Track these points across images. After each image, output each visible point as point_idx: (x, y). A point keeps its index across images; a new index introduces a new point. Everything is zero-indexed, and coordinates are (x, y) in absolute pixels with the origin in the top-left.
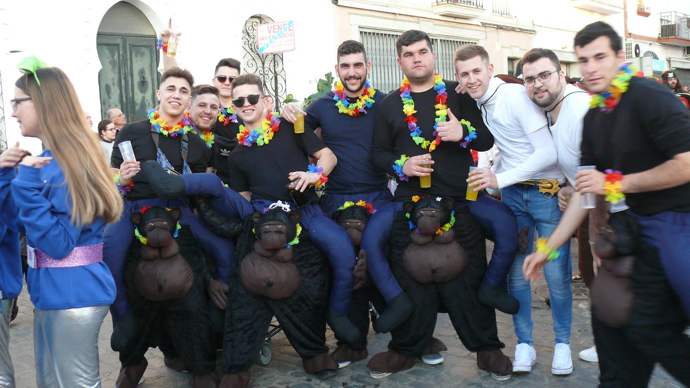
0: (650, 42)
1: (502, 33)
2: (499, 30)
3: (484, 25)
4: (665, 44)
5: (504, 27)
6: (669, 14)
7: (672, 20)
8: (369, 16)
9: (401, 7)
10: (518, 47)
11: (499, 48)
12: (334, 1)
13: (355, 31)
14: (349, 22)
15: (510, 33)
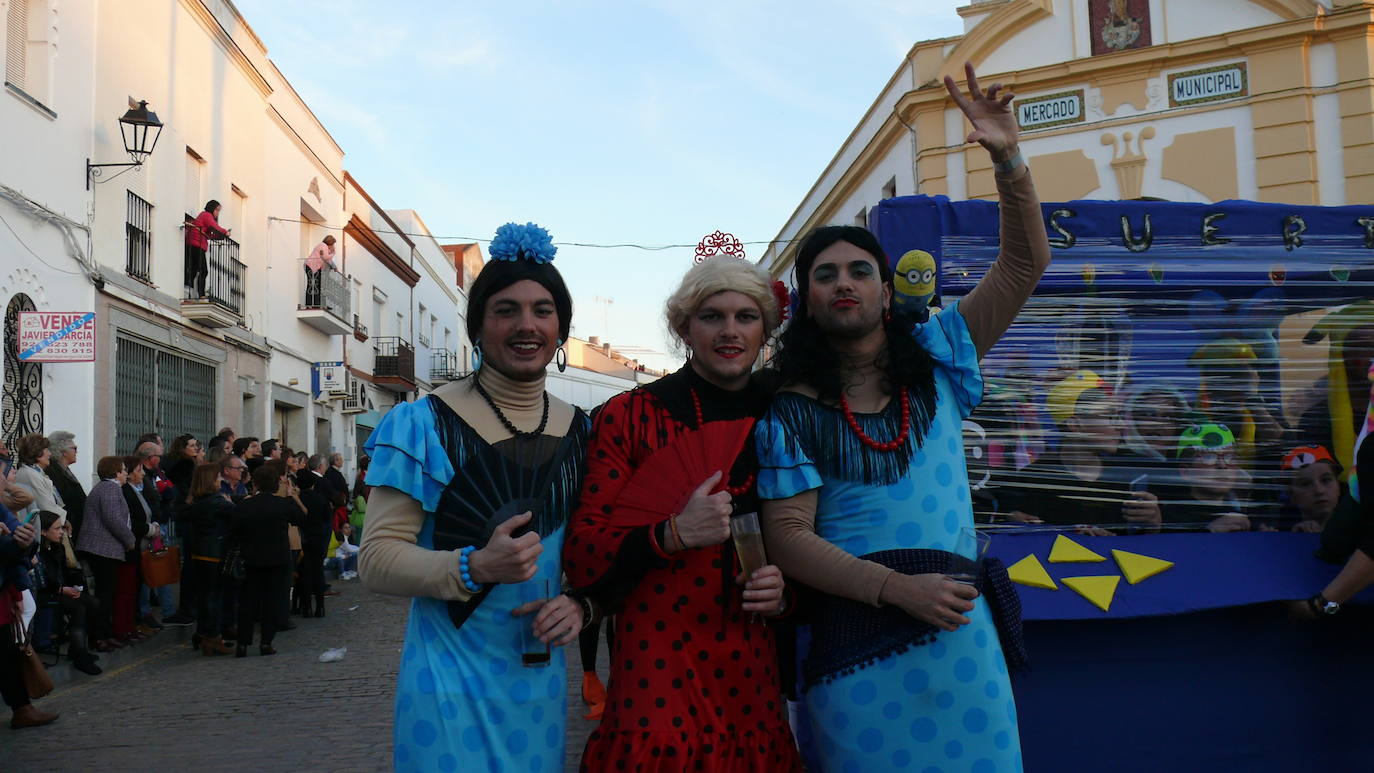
0: (367, 382)
1: (239, 354)
2: (239, 350)
3: (228, 341)
4: (382, 387)
5: (243, 346)
6: (387, 340)
7: (387, 351)
8: (127, 312)
9: (157, 303)
10: (253, 378)
11: (236, 380)
12: (99, 284)
13: (114, 334)
14: (109, 320)
15: (246, 356)
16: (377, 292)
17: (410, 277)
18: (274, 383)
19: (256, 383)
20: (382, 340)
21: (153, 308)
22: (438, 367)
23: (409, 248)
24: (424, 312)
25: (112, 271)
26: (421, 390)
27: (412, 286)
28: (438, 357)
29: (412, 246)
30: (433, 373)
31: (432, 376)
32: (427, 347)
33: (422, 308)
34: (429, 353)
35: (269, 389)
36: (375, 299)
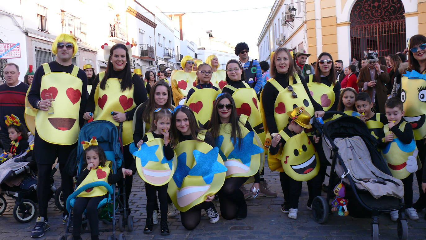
0: (137, 59)
1: (85, 52)
2: (84, 51)
4: (143, 60)
5: (86, 50)
6: (145, 45)
7: (145, 49)
8: (39, 42)
9: (50, 38)
10: (91, 60)
11: (84, 60)
12: (27, 34)
13: (34, 49)
14: (32, 44)
15: (88, 53)
16: (141, 31)
17: (154, 25)
18: (99, 61)
19: (92, 61)
20: (144, 45)
21: (48, 40)
22: (166, 53)
23: (153, 16)
24: (160, 36)
25: (31, 29)
26: (159, 60)
27: (155, 28)
28: (166, 50)
29: (154, 15)
30: (164, 55)
31: (164, 56)
32: (162, 47)
33: (159, 34)
34: (163, 48)
35: (97, 63)
36: (140, 32)
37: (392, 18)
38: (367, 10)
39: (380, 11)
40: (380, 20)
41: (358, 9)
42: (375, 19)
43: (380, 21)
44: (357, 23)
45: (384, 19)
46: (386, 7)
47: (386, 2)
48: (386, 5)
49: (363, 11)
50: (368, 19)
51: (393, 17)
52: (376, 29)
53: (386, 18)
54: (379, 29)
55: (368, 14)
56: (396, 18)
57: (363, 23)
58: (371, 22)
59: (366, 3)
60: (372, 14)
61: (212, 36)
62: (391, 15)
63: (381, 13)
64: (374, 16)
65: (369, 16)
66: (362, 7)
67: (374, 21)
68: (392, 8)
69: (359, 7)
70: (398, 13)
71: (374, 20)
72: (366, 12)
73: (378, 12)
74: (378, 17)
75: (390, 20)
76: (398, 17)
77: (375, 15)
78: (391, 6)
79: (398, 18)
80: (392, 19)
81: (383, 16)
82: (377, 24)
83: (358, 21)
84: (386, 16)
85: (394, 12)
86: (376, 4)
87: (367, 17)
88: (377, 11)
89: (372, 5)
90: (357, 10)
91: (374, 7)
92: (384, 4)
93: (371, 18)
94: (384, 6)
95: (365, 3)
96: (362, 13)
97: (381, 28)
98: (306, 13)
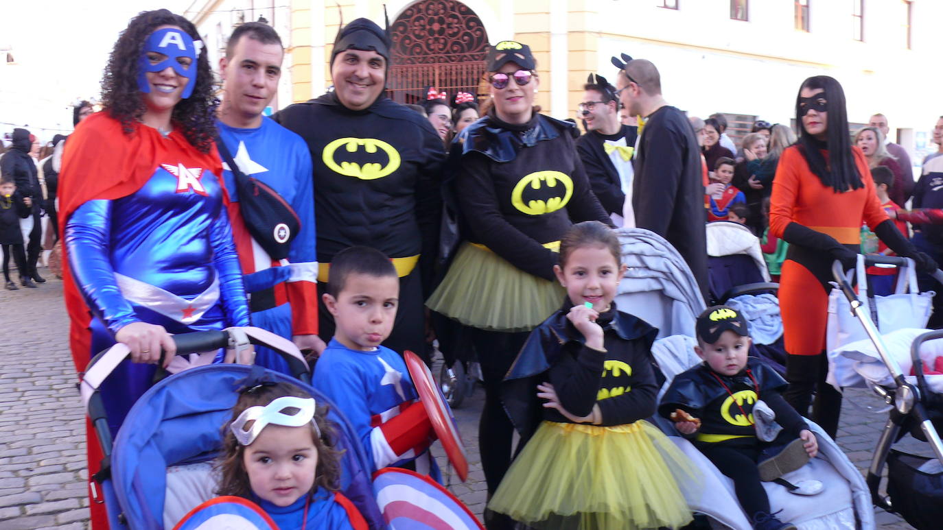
37: (465, 56)
38: (418, 37)
39: (442, 41)
40: (442, 57)
41: (402, 32)
42: (432, 55)
43: (441, 59)
44: (398, 61)
45: (449, 57)
46: (454, 34)
47: (456, 25)
48: (456, 30)
49: (409, 38)
50: (418, 53)
51: (467, 54)
52: (434, 75)
53: (454, 57)
54: (440, 75)
55: (418, 45)
56: (472, 56)
57: (409, 61)
58: (425, 61)
59: (417, 23)
60: (428, 45)
61: (13, 61)
62: (463, 51)
63: (445, 44)
64: (431, 50)
65: (421, 47)
66: (409, 29)
67: (432, 60)
68: (466, 38)
69: (401, 28)
70: (475, 49)
71: (432, 58)
72: (416, 41)
73: (439, 43)
74: (439, 53)
75: (461, 60)
76: (478, 55)
77: (432, 47)
78: (466, 34)
79: (476, 57)
80: (465, 58)
81: (448, 52)
82: (436, 65)
83: (399, 57)
84: (455, 52)
85: (470, 46)
86: (436, 27)
87: (418, 51)
88: (436, 39)
89: (428, 27)
90: (397, 35)
91: (431, 32)
92: (451, 28)
93: (426, 54)
94: (451, 32)
95: (413, 24)
96: (407, 41)
97: (443, 73)
98: (291, 31)
